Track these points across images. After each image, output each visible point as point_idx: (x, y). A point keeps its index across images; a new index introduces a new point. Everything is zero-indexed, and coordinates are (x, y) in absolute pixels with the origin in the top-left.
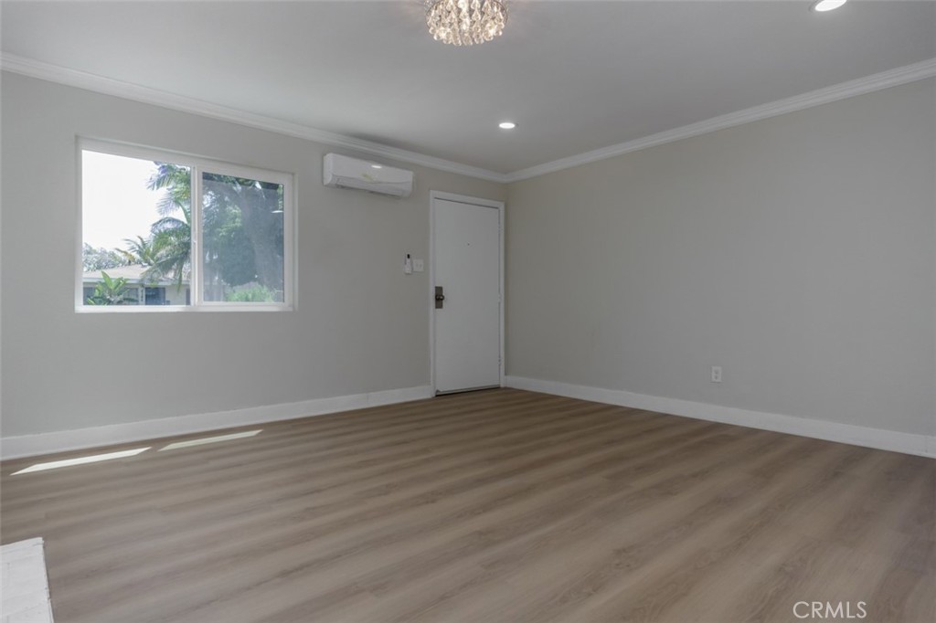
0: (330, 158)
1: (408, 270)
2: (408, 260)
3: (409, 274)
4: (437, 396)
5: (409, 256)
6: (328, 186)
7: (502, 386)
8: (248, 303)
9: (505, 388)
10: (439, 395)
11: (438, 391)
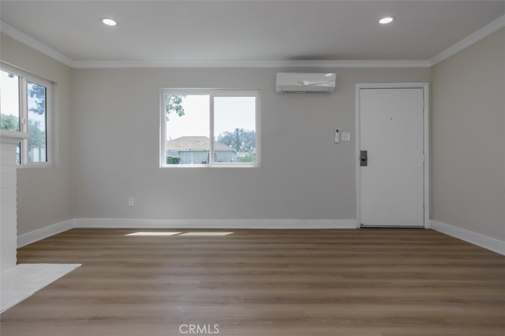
0: (280, 76)
1: (337, 140)
2: (337, 134)
3: (337, 143)
4: (361, 228)
5: (337, 131)
6: (278, 93)
7: (427, 227)
8: (232, 163)
9: (430, 230)
10: (363, 228)
11: (362, 224)
